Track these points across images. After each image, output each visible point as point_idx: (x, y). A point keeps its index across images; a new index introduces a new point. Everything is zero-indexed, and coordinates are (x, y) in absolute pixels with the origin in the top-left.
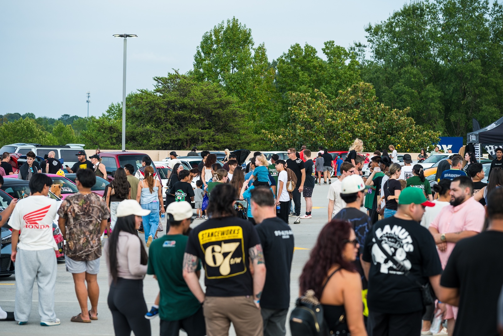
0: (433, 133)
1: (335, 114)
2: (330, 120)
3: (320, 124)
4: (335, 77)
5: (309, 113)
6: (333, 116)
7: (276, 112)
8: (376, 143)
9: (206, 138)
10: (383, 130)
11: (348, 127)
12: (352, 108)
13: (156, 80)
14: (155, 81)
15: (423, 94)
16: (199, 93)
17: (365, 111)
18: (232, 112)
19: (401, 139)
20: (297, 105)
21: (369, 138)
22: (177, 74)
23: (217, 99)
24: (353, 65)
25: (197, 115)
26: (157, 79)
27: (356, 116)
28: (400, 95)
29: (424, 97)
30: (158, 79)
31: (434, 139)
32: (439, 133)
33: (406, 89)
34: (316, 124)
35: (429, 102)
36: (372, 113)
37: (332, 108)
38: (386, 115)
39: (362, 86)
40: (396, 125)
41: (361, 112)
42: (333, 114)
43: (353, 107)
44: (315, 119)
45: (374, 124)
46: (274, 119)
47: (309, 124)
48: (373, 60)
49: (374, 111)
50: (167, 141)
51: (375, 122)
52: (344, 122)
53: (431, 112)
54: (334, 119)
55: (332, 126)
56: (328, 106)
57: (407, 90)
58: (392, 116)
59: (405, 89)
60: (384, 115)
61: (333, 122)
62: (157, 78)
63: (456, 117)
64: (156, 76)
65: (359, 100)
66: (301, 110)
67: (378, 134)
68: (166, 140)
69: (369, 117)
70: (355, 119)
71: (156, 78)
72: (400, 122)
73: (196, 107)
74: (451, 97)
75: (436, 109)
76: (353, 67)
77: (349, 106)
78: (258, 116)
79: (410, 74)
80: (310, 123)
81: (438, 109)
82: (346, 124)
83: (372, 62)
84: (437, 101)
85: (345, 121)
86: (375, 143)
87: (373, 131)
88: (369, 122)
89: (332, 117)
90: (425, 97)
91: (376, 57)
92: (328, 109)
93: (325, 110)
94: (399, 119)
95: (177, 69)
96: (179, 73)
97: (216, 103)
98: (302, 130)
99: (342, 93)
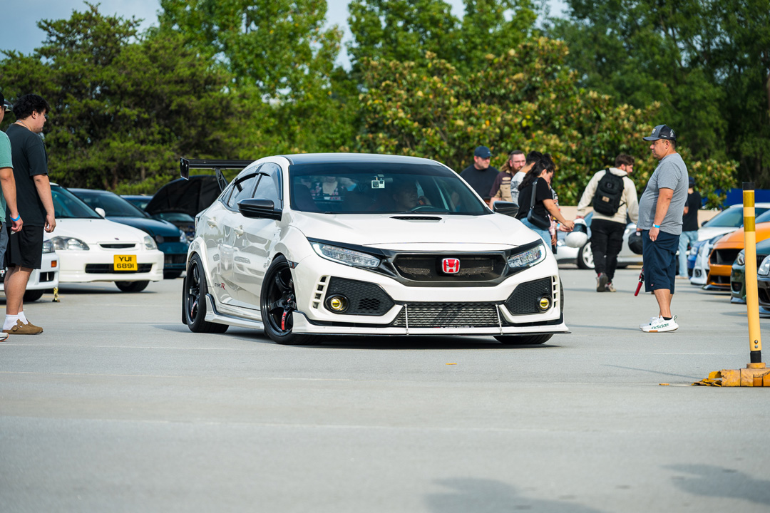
0: (718, 166)
1: (474, 111)
2: (460, 122)
3: (436, 133)
4: (481, 44)
5: (410, 106)
6: (471, 115)
7: (344, 122)
8: (576, 186)
9: (153, 167)
10: (595, 155)
11: (507, 144)
12: (519, 102)
13: (45, 29)
14: (41, 30)
15: (681, 90)
16: (141, 56)
17: (549, 106)
18: (221, 103)
19: (639, 175)
20: (381, 88)
21: (559, 171)
22: (96, 14)
23: (184, 72)
24: (522, 19)
25: (134, 109)
26: (46, 26)
27: (528, 117)
28: (629, 92)
29: (682, 98)
30: (49, 25)
31: (719, 180)
32: (731, 165)
33: (642, 79)
34: (426, 132)
35: (693, 110)
36: (568, 114)
37: (468, 96)
38: (603, 116)
39: (543, 47)
40: (628, 142)
41: (540, 108)
42: (470, 110)
43: (520, 97)
44: (424, 122)
45: (572, 138)
46: (337, 139)
47: (410, 135)
48: (567, 18)
49: (572, 108)
50: (59, 172)
51: (575, 133)
52: (498, 130)
53: (700, 133)
54: (471, 124)
55: (466, 138)
56: (458, 92)
57: (645, 80)
58: (616, 119)
59: (640, 78)
60: (598, 118)
61: (470, 129)
62: (46, 22)
63: (754, 147)
64: (44, 19)
65: (536, 81)
66: (390, 100)
67: (582, 163)
68: (58, 169)
69: (560, 124)
70: (524, 123)
71: (43, 24)
72: (637, 135)
73: (130, 89)
74: (744, 100)
75: (711, 125)
76: (522, 24)
77: (511, 95)
78: (301, 132)
79: (652, 45)
80: (411, 130)
81: (715, 126)
82: (502, 137)
83: (566, 22)
84: (713, 108)
85: (499, 128)
86: (574, 184)
87: (569, 154)
88: (559, 133)
89: (467, 117)
90: (686, 98)
91: (573, 14)
92: (457, 96)
93: (449, 100)
94: (634, 129)
95: (94, 4)
96: (99, 11)
97: (181, 81)
98: (390, 146)
99: (492, 60)
